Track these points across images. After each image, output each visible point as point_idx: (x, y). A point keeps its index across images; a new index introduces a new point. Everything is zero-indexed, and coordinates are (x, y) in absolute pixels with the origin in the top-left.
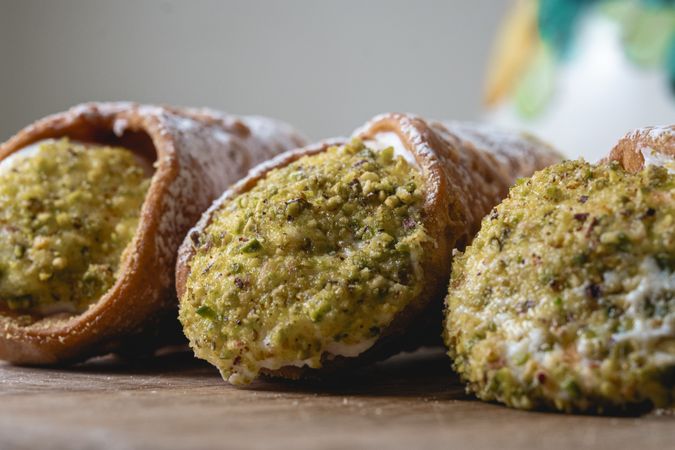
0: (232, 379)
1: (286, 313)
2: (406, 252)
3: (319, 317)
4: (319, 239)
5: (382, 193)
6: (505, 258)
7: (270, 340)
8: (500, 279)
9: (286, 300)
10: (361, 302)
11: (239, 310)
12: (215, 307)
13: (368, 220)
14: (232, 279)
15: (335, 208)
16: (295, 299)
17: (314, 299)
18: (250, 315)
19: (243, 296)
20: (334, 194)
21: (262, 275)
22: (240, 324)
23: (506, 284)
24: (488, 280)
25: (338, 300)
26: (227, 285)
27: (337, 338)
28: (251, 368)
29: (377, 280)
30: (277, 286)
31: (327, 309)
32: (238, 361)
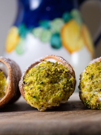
0: (41, 110)
1: (53, 96)
2: (71, 82)
3: (60, 96)
4: (53, 81)
5: (62, 71)
6: (93, 81)
7: (50, 101)
8: (93, 86)
9: (52, 93)
10: (66, 92)
11: (42, 96)
12: (37, 96)
13: (61, 76)
14: (39, 90)
15: (54, 74)
16: (54, 93)
17: (58, 93)
18: (45, 97)
19: (42, 93)
20: (53, 72)
21: (45, 89)
22: (43, 99)
23: (94, 86)
24: (90, 86)
25: (63, 92)
26: (38, 91)
27: (63, 100)
28: (45, 107)
29: (68, 88)
30: (49, 91)
31: (61, 94)
32: (43, 106)
